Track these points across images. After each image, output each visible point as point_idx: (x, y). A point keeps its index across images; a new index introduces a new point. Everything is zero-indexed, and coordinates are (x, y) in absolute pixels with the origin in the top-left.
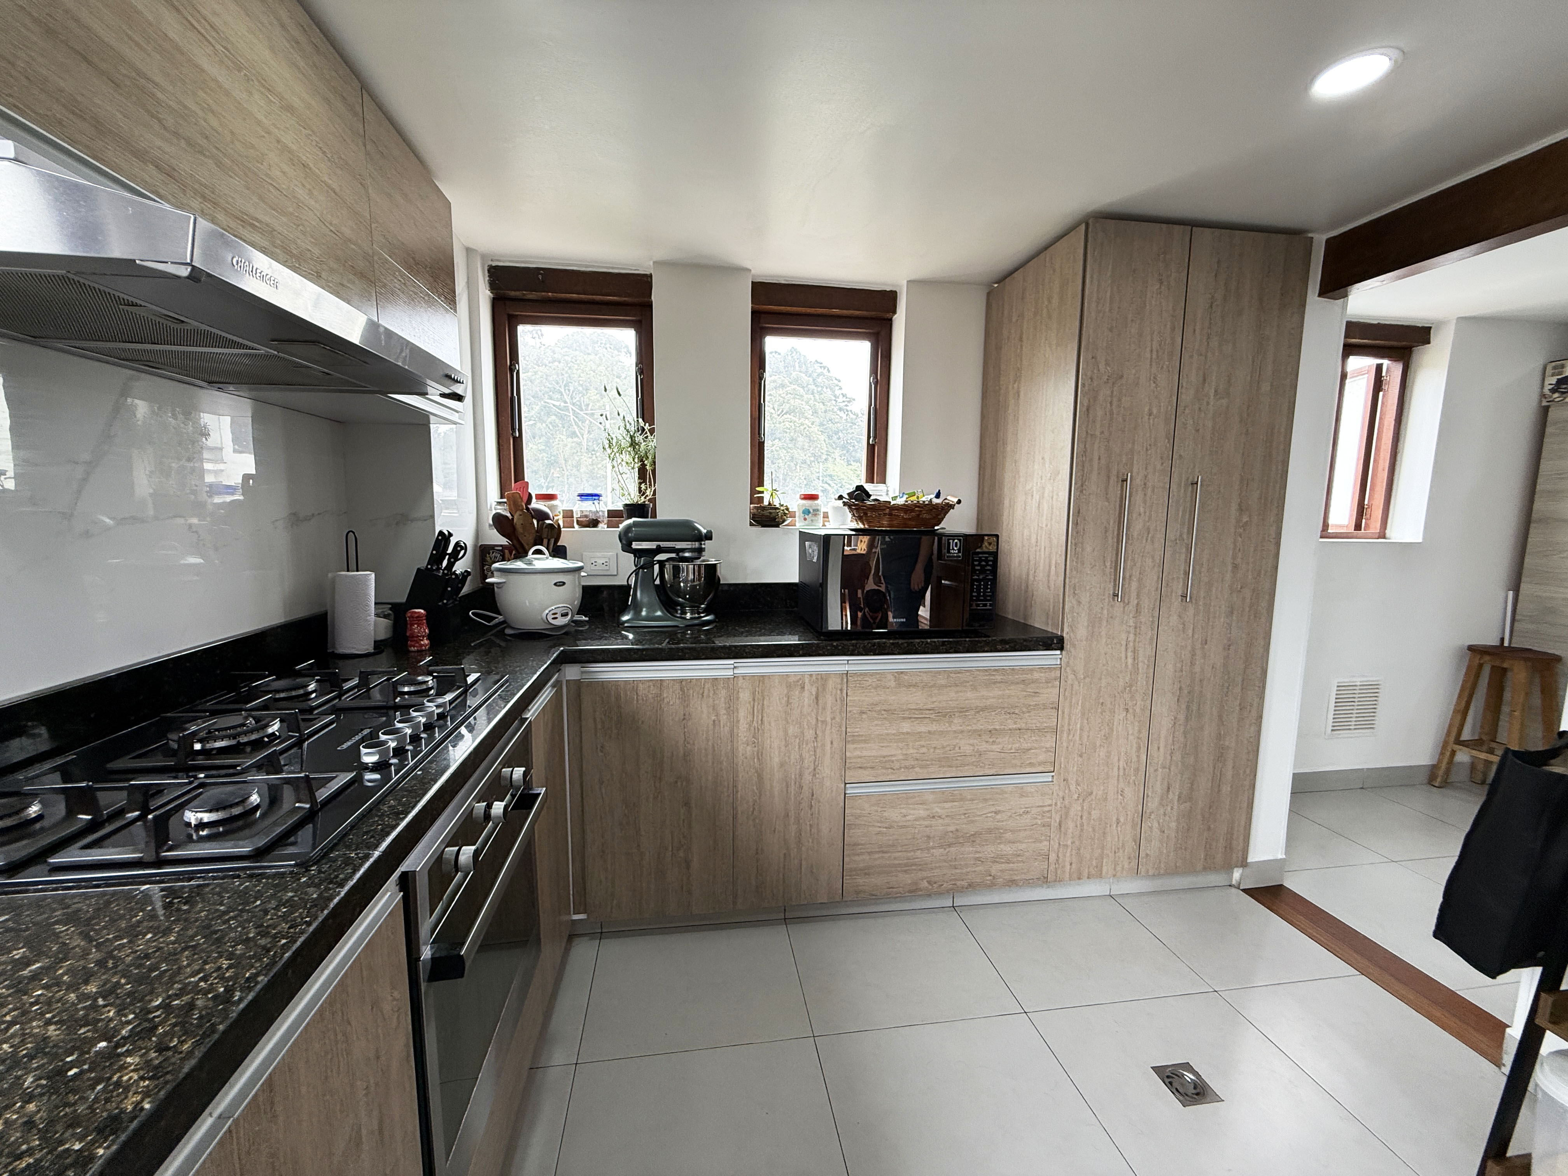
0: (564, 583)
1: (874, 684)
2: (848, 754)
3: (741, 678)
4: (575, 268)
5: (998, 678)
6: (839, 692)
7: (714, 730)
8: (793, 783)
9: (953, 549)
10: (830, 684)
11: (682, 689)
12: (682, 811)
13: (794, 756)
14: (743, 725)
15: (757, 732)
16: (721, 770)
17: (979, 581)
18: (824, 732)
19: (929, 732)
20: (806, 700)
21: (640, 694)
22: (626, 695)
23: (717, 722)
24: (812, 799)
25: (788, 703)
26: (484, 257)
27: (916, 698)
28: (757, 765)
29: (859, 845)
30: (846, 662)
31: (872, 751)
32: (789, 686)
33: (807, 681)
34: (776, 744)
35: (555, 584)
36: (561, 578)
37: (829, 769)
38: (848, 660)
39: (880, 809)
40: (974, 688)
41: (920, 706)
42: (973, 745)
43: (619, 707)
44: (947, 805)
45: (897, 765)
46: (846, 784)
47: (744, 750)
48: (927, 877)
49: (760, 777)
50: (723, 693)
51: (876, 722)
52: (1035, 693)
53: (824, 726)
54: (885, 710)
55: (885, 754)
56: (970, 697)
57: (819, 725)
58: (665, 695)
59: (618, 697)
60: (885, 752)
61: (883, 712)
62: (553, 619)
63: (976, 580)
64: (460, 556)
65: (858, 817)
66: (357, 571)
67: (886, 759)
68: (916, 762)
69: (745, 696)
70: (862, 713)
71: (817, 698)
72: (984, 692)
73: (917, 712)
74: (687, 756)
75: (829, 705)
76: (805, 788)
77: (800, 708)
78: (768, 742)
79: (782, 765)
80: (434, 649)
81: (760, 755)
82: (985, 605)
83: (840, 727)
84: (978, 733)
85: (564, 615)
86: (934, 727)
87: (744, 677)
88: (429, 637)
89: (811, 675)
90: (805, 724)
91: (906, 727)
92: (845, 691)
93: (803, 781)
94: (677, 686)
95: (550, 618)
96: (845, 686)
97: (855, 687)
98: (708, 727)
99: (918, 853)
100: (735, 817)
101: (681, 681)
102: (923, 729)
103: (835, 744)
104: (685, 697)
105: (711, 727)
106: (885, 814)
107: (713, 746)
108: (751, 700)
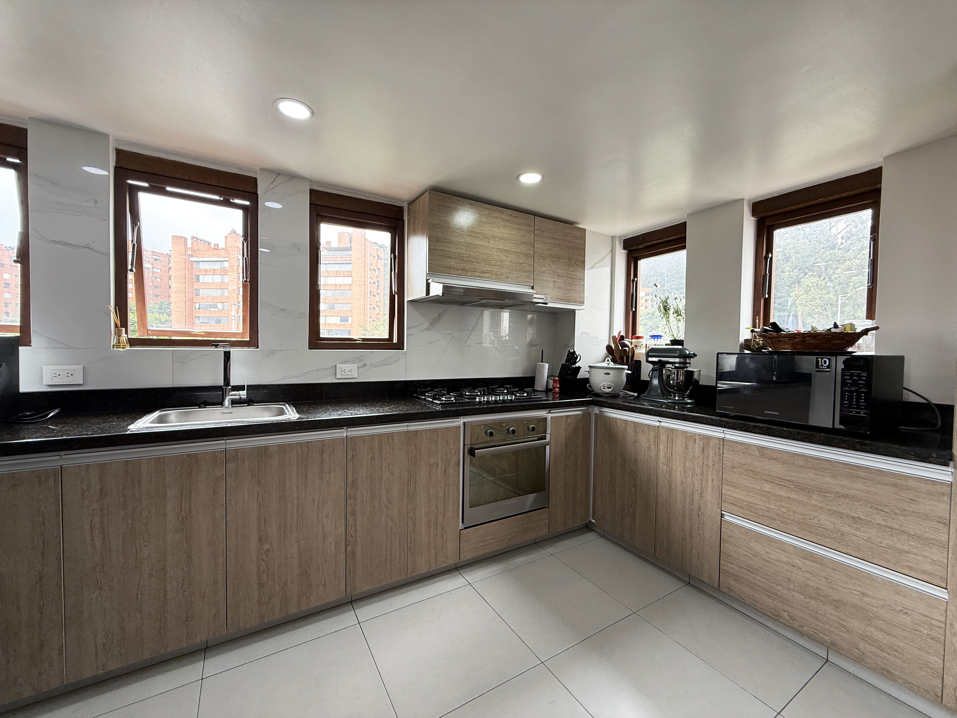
0: (609, 374)
1: (742, 451)
2: (723, 492)
3: (661, 428)
4: (656, 229)
5: (862, 474)
6: (717, 450)
7: (648, 452)
8: (688, 496)
9: (822, 365)
10: (712, 443)
11: (635, 427)
12: (633, 489)
13: (689, 481)
14: (662, 454)
15: (669, 460)
16: (651, 474)
17: (851, 392)
18: (707, 471)
19: (789, 498)
20: (697, 449)
21: (618, 425)
22: (613, 424)
23: (649, 448)
24: (699, 511)
25: (686, 448)
26: (620, 237)
27: (777, 469)
28: (669, 478)
29: (731, 556)
30: (722, 431)
31: (739, 495)
32: (687, 438)
33: (697, 438)
34: (679, 469)
35: (605, 374)
36: (608, 371)
37: (710, 496)
38: (724, 431)
39: (747, 539)
40: (834, 476)
41: (781, 476)
42: (834, 523)
43: (610, 429)
44: (808, 563)
45: (761, 513)
46: (721, 510)
47: (663, 468)
48: (789, 612)
49: (670, 485)
50: (653, 433)
51: (744, 477)
52: (912, 500)
53: (708, 468)
54: (750, 470)
55: (751, 501)
56: (828, 481)
57: (705, 466)
58: (628, 428)
59: (610, 424)
60: (751, 500)
61: (749, 472)
62: (604, 388)
63: (847, 391)
64: (577, 361)
65: (731, 537)
66: (542, 362)
67: (751, 505)
68: (777, 517)
69: (663, 438)
70: (733, 467)
71: (703, 449)
72: (845, 482)
73: (778, 480)
74: (636, 461)
75: (711, 455)
76: (695, 502)
77: (693, 452)
78: (675, 467)
79: (682, 483)
80: (560, 393)
81: (670, 473)
82: (860, 413)
83: (718, 472)
84: (841, 516)
85: (610, 388)
86: (793, 495)
87: (663, 428)
88: (559, 388)
89: (700, 435)
90: (696, 463)
91: (768, 487)
92: (722, 450)
93: (694, 497)
94: (633, 425)
95: (602, 388)
96: (722, 447)
97: (729, 449)
98: (645, 449)
99: (780, 588)
100: (657, 503)
101: (634, 423)
102: (782, 493)
103: (715, 482)
104: (636, 431)
105: (647, 450)
106: (751, 544)
107: (647, 460)
108: (666, 440)
